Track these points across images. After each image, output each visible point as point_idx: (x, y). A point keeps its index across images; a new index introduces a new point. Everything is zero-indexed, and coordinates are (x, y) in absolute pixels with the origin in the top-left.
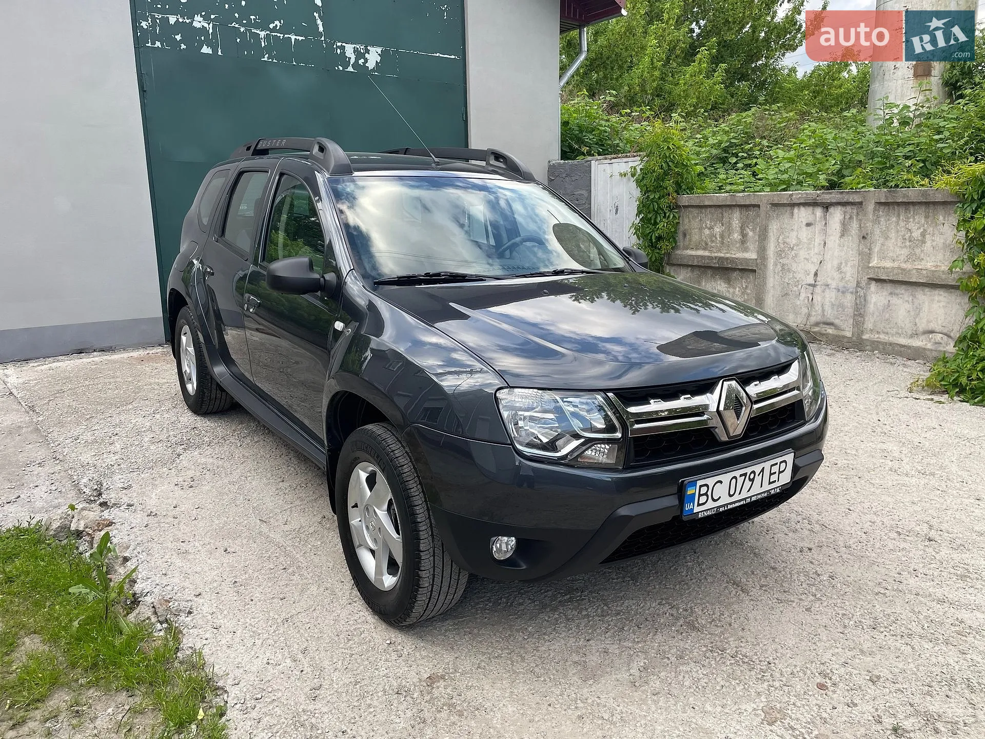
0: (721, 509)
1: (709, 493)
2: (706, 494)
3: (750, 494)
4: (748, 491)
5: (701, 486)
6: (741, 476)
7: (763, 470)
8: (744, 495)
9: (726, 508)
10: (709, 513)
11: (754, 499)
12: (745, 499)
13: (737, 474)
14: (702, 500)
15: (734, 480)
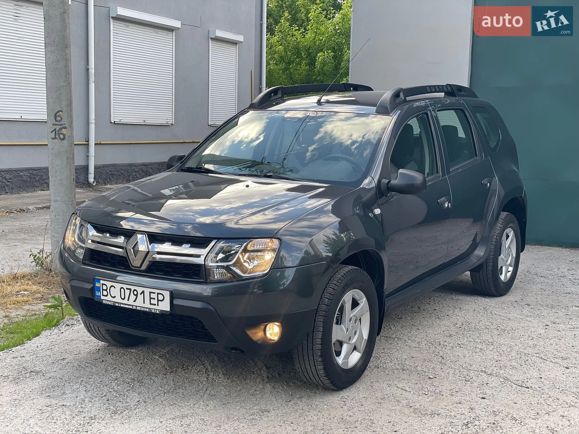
0: (117, 305)
1: (108, 290)
2: (106, 290)
3: (135, 304)
4: (135, 301)
5: (103, 284)
6: (127, 289)
7: (143, 292)
8: (131, 302)
9: (119, 305)
10: (109, 303)
11: (138, 308)
12: (132, 306)
13: (125, 286)
14: (105, 293)
15: (122, 290)
